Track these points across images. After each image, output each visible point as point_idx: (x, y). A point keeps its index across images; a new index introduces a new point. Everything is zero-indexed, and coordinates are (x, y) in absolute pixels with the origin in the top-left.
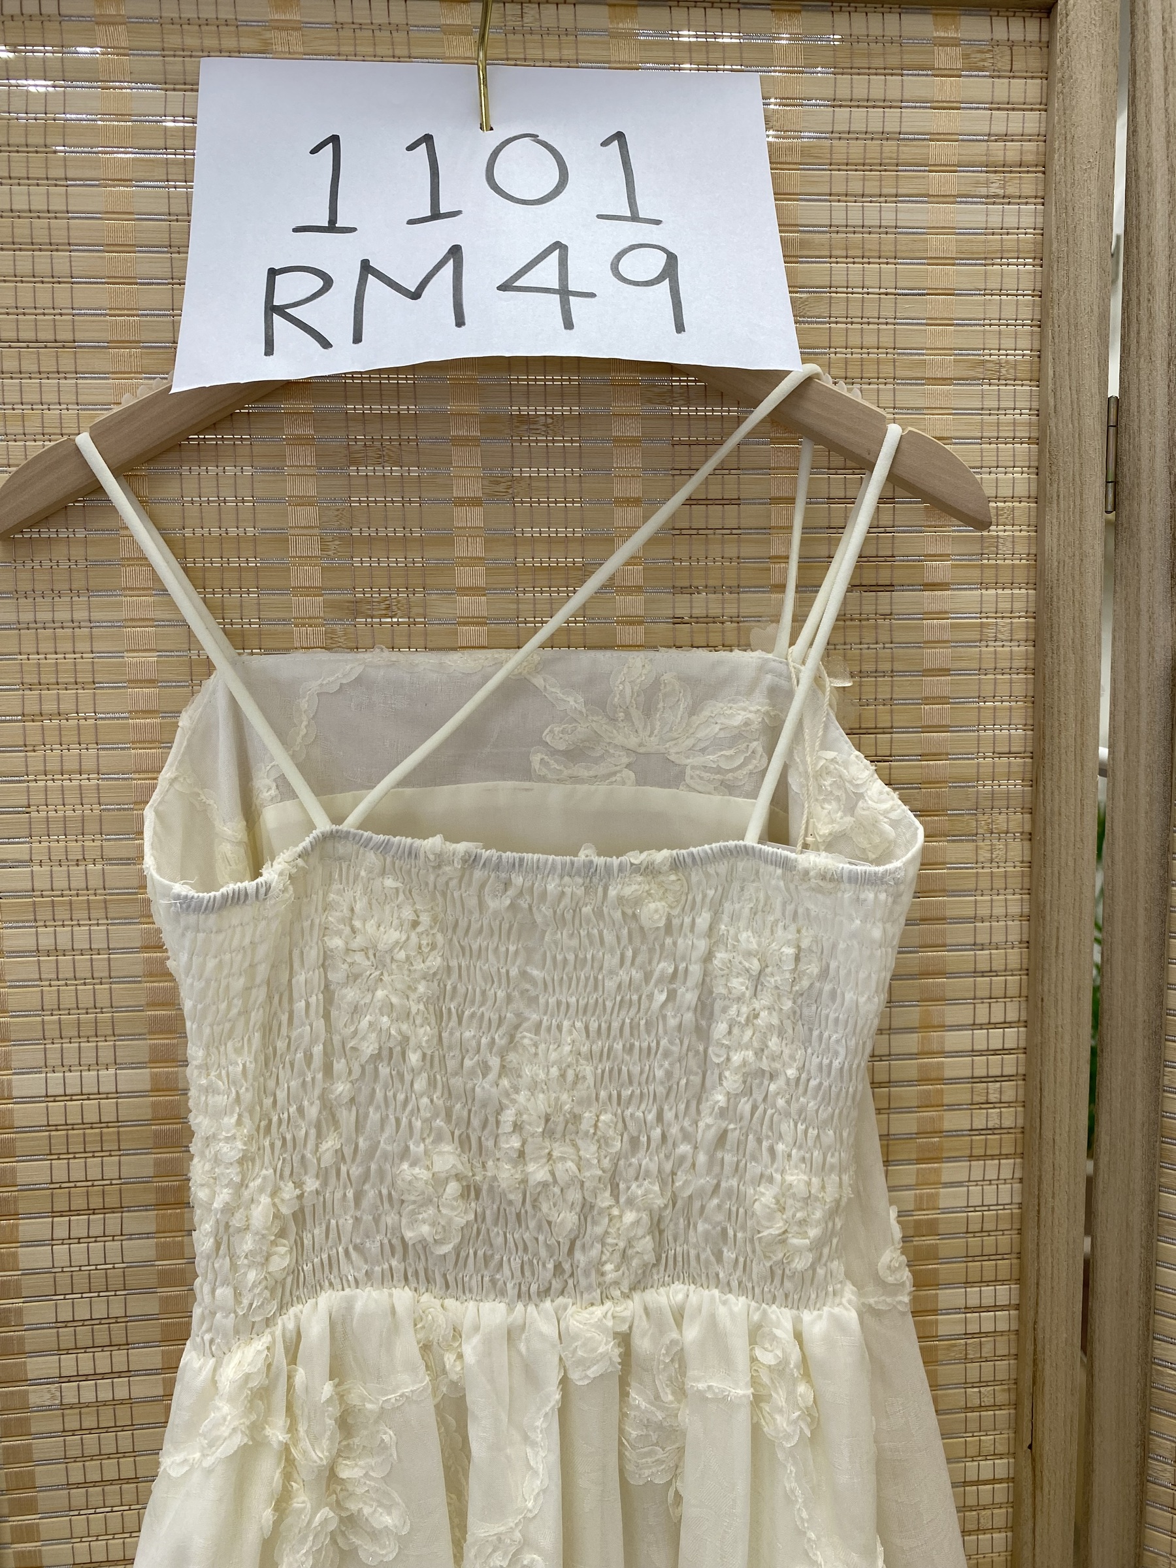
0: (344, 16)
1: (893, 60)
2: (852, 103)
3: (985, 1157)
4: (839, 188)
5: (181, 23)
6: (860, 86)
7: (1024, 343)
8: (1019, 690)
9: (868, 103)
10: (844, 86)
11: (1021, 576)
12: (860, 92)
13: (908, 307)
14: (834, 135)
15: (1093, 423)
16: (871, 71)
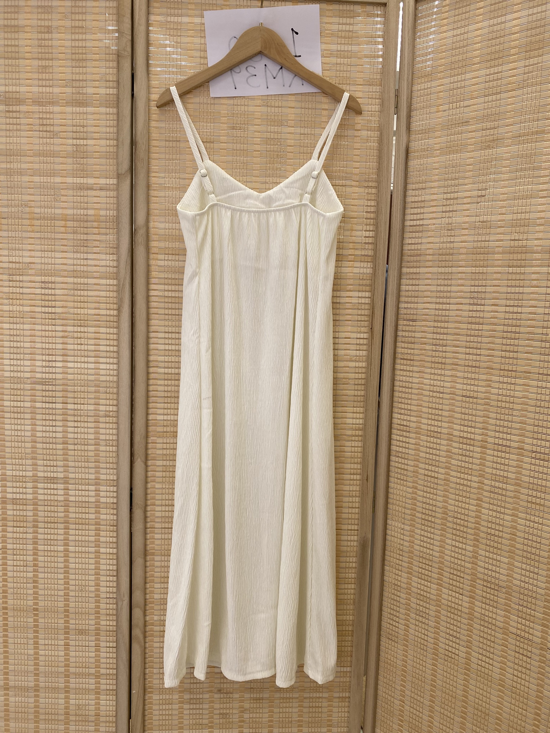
0: (238, 3)
1: (352, 15)
2: (343, 24)
3: (364, 262)
4: (339, 42)
5: (205, 4)
6: (345, 20)
7: (378, 77)
8: (375, 154)
9: (346, 24)
10: (341, 20)
11: (376, 129)
12: (344, 22)
13: (353, 68)
14: (339, 31)
15: (392, 95)
16: (347, 17)
